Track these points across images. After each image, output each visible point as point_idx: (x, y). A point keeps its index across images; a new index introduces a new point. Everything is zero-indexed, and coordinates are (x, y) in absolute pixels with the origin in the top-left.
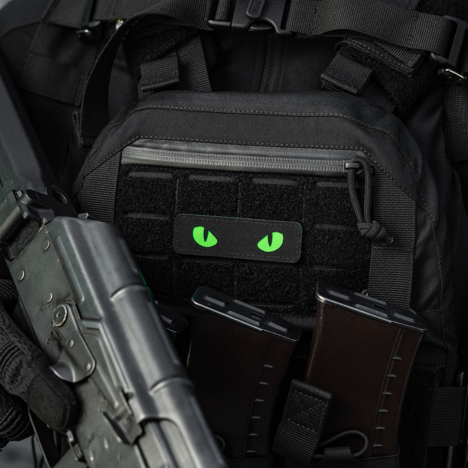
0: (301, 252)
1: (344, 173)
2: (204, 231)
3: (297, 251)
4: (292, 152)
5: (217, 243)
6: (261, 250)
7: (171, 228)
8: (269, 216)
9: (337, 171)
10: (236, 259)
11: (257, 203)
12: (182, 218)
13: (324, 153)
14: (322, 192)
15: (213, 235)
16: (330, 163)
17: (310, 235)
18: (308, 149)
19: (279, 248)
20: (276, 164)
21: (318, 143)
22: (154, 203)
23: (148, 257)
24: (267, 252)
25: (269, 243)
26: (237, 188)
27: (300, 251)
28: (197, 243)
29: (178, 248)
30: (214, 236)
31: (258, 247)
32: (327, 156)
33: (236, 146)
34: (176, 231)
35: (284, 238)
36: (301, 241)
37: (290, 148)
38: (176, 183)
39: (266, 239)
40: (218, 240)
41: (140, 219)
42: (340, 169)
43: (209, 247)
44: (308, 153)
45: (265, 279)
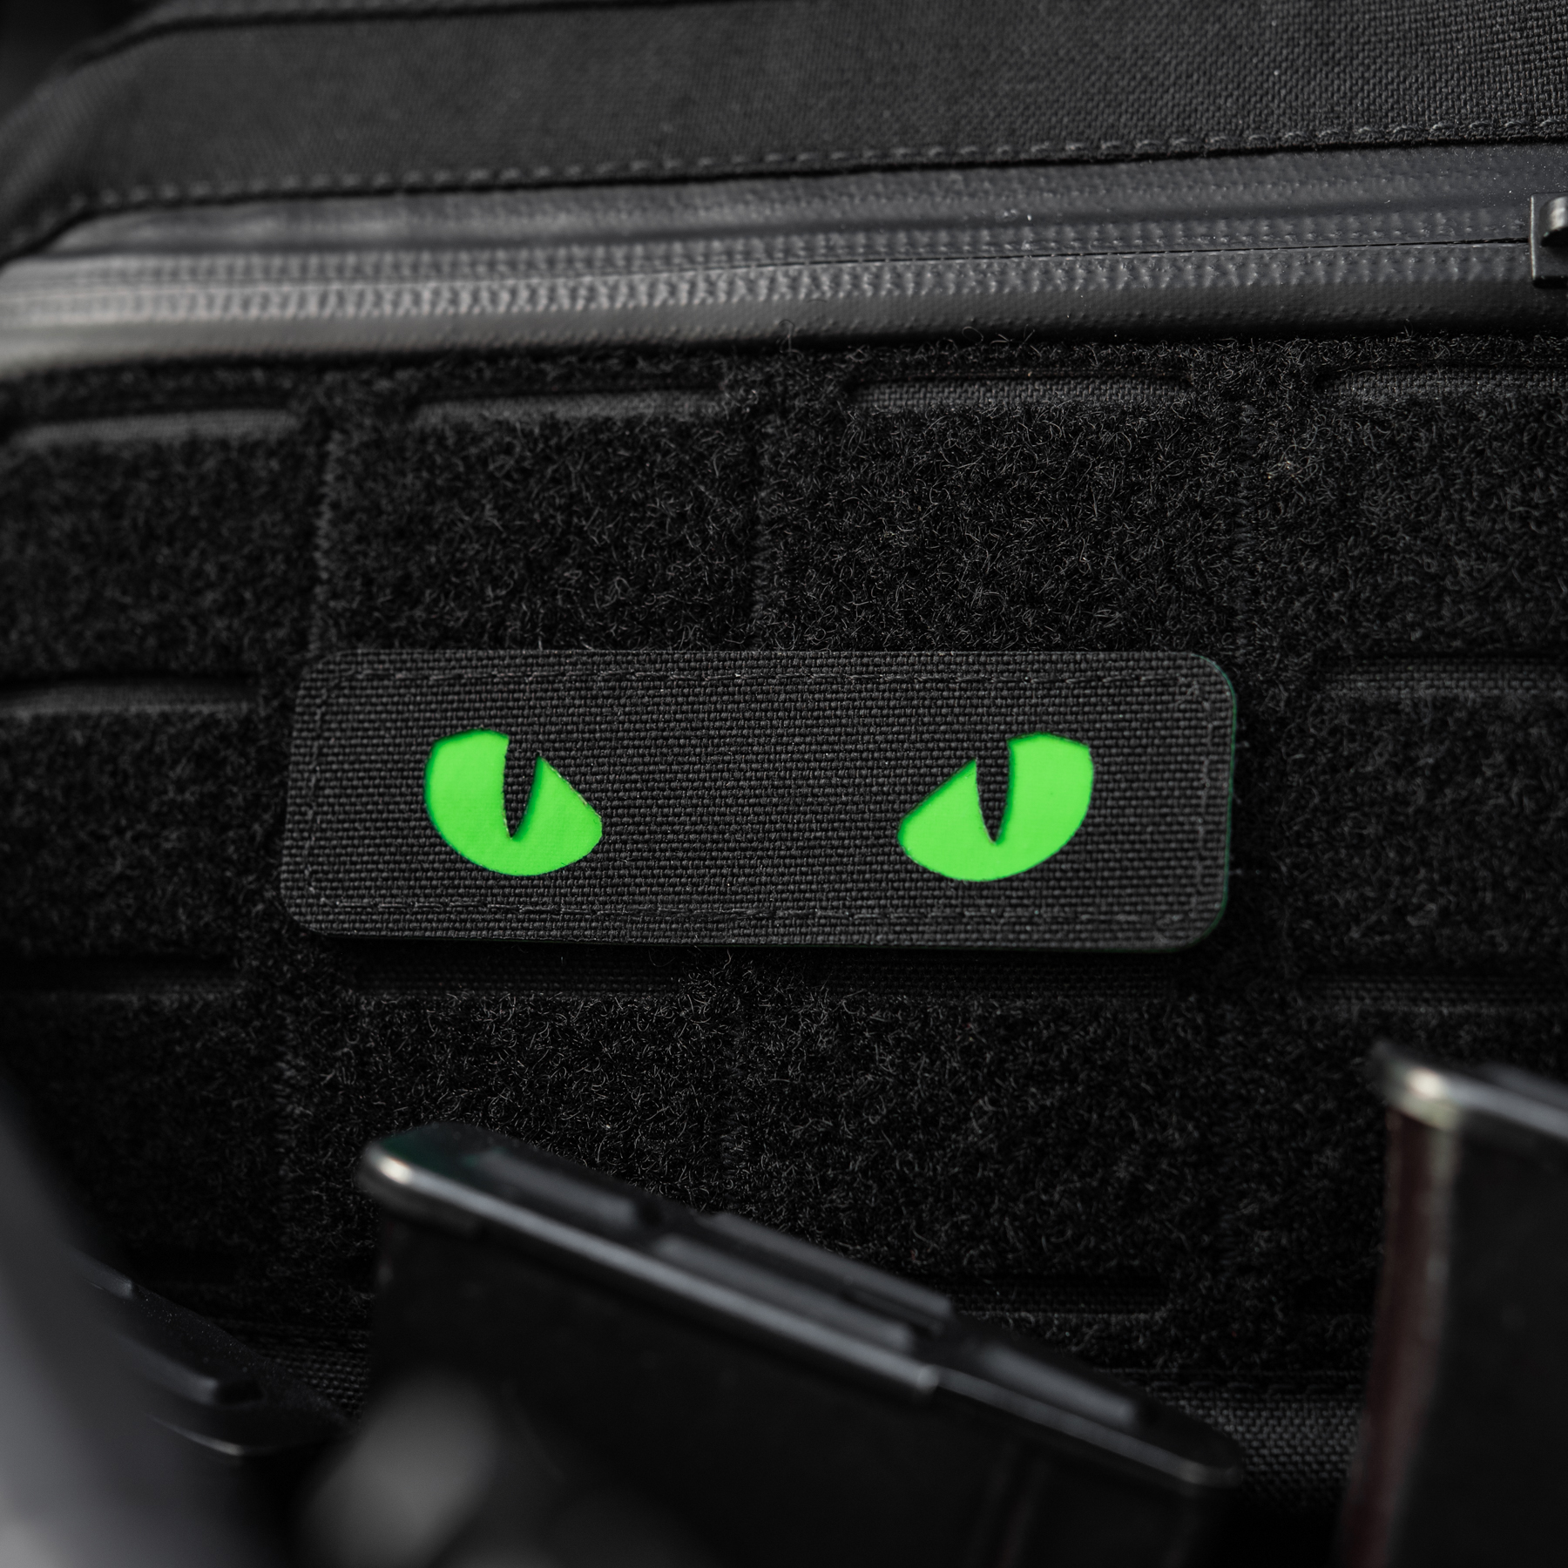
0: (1233, 866)
1: (1539, 283)
2: (508, 759)
3: (1202, 859)
4: (1150, 185)
5: (601, 843)
6: (925, 870)
7: (274, 763)
8: (986, 625)
9: (1486, 278)
10: (738, 950)
11: (899, 537)
12: (351, 678)
13: (1378, 170)
14: (1377, 436)
15: (575, 785)
16: (1432, 230)
17: (1300, 746)
18: (1259, 161)
19: (1062, 852)
20: (1031, 266)
21: (1332, 116)
22: (163, 597)
23: (112, 997)
24: (971, 886)
25: (986, 818)
26: (753, 456)
27: (1225, 857)
28: (452, 852)
29: (318, 897)
30: (581, 792)
31: (902, 854)
32: (1404, 187)
33: (747, 184)
34: (303, 774)
35: (1097, 773)
36: (1227, 786)
37: (1133, 166)
38: (323, 457)
39: (962, 792)
40: (605, 816)
41: (58, 722)
42: (1512, 260)
43: (540, 878)
44: (1261, 183)
45: (958, 1090)
